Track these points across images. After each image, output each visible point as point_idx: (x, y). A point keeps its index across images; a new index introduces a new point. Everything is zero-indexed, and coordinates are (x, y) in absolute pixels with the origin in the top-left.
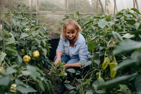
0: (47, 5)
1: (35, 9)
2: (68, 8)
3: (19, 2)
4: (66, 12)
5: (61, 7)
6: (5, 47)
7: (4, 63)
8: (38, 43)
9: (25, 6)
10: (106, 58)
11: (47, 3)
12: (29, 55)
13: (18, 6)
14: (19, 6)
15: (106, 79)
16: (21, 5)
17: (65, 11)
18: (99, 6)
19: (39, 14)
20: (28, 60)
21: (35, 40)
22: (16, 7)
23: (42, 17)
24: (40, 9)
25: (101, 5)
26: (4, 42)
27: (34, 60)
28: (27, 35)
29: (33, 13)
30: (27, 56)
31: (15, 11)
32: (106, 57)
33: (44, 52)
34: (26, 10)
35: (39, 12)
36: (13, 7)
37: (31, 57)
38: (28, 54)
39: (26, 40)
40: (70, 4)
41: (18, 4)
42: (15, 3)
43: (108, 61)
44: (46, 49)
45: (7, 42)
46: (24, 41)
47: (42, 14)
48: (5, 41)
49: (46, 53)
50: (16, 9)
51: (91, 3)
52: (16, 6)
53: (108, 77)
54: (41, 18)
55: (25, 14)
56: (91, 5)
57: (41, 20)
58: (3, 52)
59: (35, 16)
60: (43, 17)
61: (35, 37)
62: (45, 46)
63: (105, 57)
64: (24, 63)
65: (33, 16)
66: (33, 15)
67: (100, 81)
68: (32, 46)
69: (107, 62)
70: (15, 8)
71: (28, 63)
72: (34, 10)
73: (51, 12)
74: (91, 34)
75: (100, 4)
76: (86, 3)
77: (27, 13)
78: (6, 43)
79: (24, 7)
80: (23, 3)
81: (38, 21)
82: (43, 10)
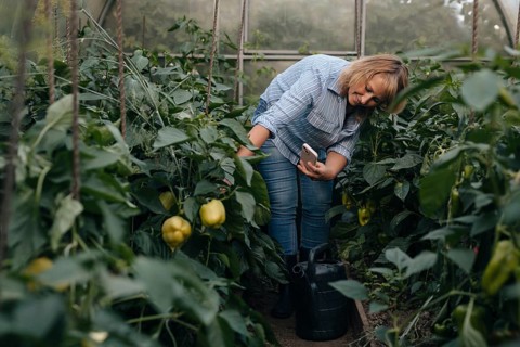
0: (284, 24)
1: (234, 42)
2: (366, 38)
3: (177, 16)
4: (355, 53)
5: (339, 33)
6: (84, 181)
7: (75, 244)
8: (223, 172)
9: (197, 28)
10: (503, 244)
11: (282, 19)
12: (184, 216)
13: (170, 27)
14: (176, 27)
15: (499, 334)
16: (183, 25)
17: (354, 50)
18: (497, 27)
19: (249, 60)
20: (178, 235)
21: (212, 159)
22: (165, 35)
23: (259, 72)
24: (254, 43)
25: (505, 23)
26: (77, 160)
27: (208, 237)
28: (181, 136)
29: (227, 57)
30: (176, 222)
31: (161, 47)
32: (503, 237)
33: (244, 208)
34: (201, 46)
35: (250, 52)
36: (155, 33)
37: (191, 224)
38: (182, 212)
39: (178, 156)
40: (375, 20)
41: (172, 20)
42: (160, 17)
43: (510, 258)
44: (251, 197)
45: (91, 158)
46: (171, 159)
47: (258, 60)
48: (84, 156)
49: (252, 211)
50: (163, 43)
51: (462, 18)
52: (163, 31)
53: (507, 325)
54: (256, 77)
55: (196, 61)
56: (462, 26)
57: (254, 85)
58: (74, 198)
59: (233, 69)
60: (263, 71)
61: (213, 145)
62: (249, 184)
63: (497, 237)
64: (167, 247)
65: (226, 69)
66: (226, 65)
67: (469, 342)
68: (199, 181)
69: (504, 261)
70: (161, 36)
71: (182, 249)
72: (231, 46)
73: (296, 52)
74: (445, 140)
75: (500, 22)
76: (439, 17)
77: (202, 56)
78: (85, 161)
79: (193, 31)
80: (189, 17)
81: (244, 86)
82: (267, 44)
